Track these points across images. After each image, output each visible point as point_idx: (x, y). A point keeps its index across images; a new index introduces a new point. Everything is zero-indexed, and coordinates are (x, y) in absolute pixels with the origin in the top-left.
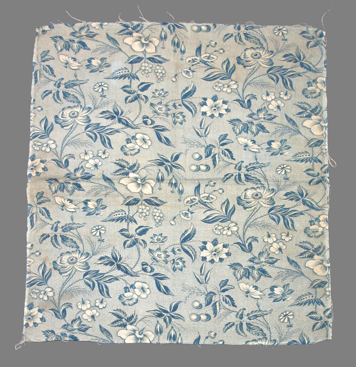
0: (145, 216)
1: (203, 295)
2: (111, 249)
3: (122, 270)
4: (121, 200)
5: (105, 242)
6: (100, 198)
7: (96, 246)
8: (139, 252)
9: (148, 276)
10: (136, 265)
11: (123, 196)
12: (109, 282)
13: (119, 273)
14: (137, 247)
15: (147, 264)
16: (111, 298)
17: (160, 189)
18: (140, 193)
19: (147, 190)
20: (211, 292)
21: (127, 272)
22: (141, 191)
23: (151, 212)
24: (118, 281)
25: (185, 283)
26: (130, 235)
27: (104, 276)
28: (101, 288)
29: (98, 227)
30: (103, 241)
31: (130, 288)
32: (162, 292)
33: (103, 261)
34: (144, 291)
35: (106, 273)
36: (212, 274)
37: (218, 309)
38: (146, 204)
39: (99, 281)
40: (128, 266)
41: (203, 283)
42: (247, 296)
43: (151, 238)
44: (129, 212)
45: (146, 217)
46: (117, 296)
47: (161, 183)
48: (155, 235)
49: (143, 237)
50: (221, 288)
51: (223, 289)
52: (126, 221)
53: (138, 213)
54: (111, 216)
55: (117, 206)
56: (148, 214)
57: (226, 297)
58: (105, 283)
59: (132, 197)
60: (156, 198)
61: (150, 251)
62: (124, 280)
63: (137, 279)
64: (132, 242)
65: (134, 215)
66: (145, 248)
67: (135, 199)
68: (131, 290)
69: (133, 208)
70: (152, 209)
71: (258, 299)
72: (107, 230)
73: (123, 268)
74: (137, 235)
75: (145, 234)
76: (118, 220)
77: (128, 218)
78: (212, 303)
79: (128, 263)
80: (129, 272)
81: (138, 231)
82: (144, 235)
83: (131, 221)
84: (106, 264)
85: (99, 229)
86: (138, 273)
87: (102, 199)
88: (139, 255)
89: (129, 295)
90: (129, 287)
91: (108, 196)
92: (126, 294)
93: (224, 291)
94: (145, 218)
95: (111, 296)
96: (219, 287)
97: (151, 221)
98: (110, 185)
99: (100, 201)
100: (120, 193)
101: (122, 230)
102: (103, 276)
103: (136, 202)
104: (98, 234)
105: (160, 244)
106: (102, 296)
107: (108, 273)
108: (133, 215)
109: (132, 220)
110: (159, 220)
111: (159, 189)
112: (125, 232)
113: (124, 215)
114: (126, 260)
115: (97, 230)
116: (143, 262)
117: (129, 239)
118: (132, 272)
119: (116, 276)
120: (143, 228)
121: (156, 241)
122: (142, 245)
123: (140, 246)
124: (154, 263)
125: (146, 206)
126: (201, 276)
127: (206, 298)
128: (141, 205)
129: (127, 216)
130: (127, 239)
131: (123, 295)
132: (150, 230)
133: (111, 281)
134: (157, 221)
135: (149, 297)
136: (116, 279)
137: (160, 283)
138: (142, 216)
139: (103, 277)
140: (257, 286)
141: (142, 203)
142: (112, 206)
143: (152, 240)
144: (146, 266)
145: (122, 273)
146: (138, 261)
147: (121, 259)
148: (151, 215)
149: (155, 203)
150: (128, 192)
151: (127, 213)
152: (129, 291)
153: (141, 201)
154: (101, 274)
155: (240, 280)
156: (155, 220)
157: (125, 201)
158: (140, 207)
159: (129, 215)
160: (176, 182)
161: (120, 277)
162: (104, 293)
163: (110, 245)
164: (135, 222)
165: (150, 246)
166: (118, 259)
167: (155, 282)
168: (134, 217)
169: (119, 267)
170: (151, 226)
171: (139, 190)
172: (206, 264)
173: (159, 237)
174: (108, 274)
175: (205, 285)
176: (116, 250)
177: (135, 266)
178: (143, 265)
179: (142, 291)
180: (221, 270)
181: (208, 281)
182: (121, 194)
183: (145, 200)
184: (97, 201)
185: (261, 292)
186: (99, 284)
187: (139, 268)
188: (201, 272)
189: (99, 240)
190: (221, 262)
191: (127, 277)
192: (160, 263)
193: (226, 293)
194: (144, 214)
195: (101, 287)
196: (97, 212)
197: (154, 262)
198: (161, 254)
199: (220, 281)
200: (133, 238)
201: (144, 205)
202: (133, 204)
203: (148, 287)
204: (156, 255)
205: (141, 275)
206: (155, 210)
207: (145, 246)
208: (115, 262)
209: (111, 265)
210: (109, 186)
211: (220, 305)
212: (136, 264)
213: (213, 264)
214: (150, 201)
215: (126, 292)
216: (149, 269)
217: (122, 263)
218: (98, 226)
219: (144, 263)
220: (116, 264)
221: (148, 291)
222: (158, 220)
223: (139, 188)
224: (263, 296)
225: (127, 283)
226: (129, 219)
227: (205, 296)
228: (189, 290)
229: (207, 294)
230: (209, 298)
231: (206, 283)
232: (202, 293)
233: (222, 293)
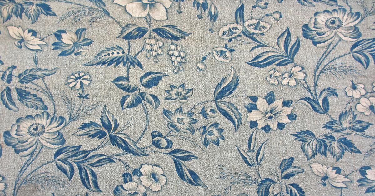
0: (156, 56)
1: (254, 184)
2: (100, 110)
3: (120, 146)
4: (117, 30)
5: (91, 98)
6: (82, 27)
7: (76, 105)
8: (147, 115)
9: (162, 155)
10: (142, 136)
11: (119, 24)
12: (98, 164)
13: (113, 150)
14: (143, 106)
15: (160, 135)
16: (101, 191)
17: (179, 12)
18: (147, 18)
19: (159, 14)
20: (267, 179)
21: (127, 149)
22: (149, 15)
23: (165, 49)
24: (113, 164)
25: (225, 165)
26: (132, 87)
27: (90, 156)
28: (84, 176)
29: (79, 75)
30: (87, 97)
31: (132, 176)
32: (186, 181)
33: (86, 130)
34: (156, 180)
35: (93, 151)
36: (267, 149)
38: (158, 37)
39: (81, 164)
40: (129, 139)
41: (254, 164)
42: (325, 185)
43: (167, 91)
44: (129, 49)
45: (158, 57)
46: (112, 188)
47: (181, 2)
48: (172, 87)
49: (153, 90)
50: (283, 171)
51: (285, 173)
52: (124, 65)
53: (144, 52)
54: (101, 56)
55: (109, 39)
56: (160, 52)
57: (290, 186)
58: (90, 167)
59: (134, 25)
60: (174, 27)
61: (166, 112)
62: (123, 162)
63: (144, 159)
64: (135, 99)
65: (138, 54)
66: (156, 108)
67: (139, 29)
68: (135, 178)
69: (136, 44)
70: (166, 45)
71: (342, 188)
72: (94, 79)
73: (122, 142)
74: (142, 87)
75: (156, 84)
76: (110, 63)
77: (128, 59)
79: (129, 134)
80: (131, 149)
81: (144, 81)
82: (154, 88)
83: (133, 64)
84: (93, 136)
85: (80, 78)
86: (145, 150)
87: (84, 29)
88: (148, 120)
89: (131, 187)
90: (131, 174)
91: (94, 24)
92: (125, 186)
93: (287, 177)
94: (156, 60)
95: (101, 189)
96: (279, 171)
97: (167, 64)
98: (97, 5)
99: (81, 33)
100: (114, 19)
101: (118, 79)
102: (87, 155)
103: (141, 32)
104: (78, 86)
105: (181, 101)
106: (86, 189)
107: (95, 150)
108: (136, 55)
109: (135, 62)
110: (180, 63)
111: (177, 11)
112: (124, 83)
113: (121, 55)
114: (126, 127)
115: (77, 79)
116: (154, 132)
117: (130, 94)
118: (136, 148)
119: (109, 155)
120: (154, 76)
121: (175, 97)
122: (151, 103)
123: (149, 105)
124: (172, 133)
125: (157, 40)
126: (250, 154)
127: (259, 189)
128: (150, 39)
129: (127, 56)
130: (126, 93)
131: (122, 187)
132: (164, 78)
133: (101, 163)
134: (176, 64)
135: (165, 190)
136: (110, 160)
137: (183, 166)
138: (151, 55)
139: (87, 158)
140: (339, 167)
141: (150, 35)
142: (102, 40)
143: (168, 94)
144: (159, 138)
145: (120, 151)
146: (146, 129)
147: (116, 126)
148: (165, 54)
149: (172, 35)
150: (127, 17)
151: (126, 52)
152: (131, 180)
153: (149, 32)
154: (84, 152)
155: (313, 159)
156: (172, 62)
157: (122, 32)
158: (148, 41)
159: (130, 54)
160: (204, 2)
161: (116, 157)
162: (89, 183)
163: (98, 105)
164: (140, 65)
165: (164, 105)
166: (113, 126)
167: (174, 165)
168: (138, 58)
169: (114, 141)
170: (166, 73)
171: (145, 14)
172: (258, 133)
173: (180, 90)
174: (95, 153)
175: (257, 167)
176: (108, 112)
177: (140, 138)
178: (153, 136)
179: (153, 179)
180: (281, 142)
181: (261, 161)
182: (116, 21)
183: (156, 31)
184: (76, 33)
185: (346, 177)
186: (80, 169)
187: (147, 141)
188: (249, 146)
189: (81, 96)
190: (281, 129)
191: (128, 157)
192: (181, 133)
193: (292, 180)
194: (154, 54)
195: (84, 173)
196: (76, 51)
197: (172, 131)
198: (183, 117)
199: (281, 161)
200: (137, 92)
201: (154, 38)
202: (135, 37)
203: (162, 173)
204: (175, 120)
205: (150, 154)
206: (172, 47)
207: (157, 105)
208: (107, 132)
209: (100, 138)
210: (96, 7)
212: (143, 134)
213: (269, 134)
214: (163, 31)
215: (126, 181)
216: (164, 143)
217: (118, 133)
218: (79, 73)
219: (155, 134)
220: (108, 135)
221: (163, 180)
222: (178, 62)
223: (145, 10)
224: (349, 184)
225: (127, 167)
226: (130, 62)
227: (258, 185)
228: (231, 177)
229: (260, 182)
230: (264, 189)
231: (258, 164)
232: (252, 182)
233: (284, 181)
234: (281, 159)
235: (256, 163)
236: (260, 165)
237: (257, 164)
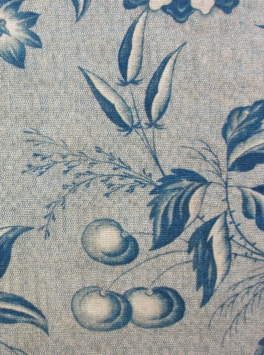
1: (138, 189)
20: (181, 173)
25: (43, 130)
36: (179, 75)
37: (219, 257)
41: (138, 126)
50: (231, 147)
51: (239, 152)
57: (255, 193)
78: (189, 231)
96: (221, 145)
126: (126, 92)
127: (154, 205)
172: (151, 25)
175: (149, 135)
180: (227, 53)
181: (161, 114)
188: (123, 67)
190: (227, 11)
199: (227, 112)
211: (228, 239)
213: (187, 26)
227: (152, 193)
228: (66, 168)
229: (159, 181)
230: (172, 205)
231: (152, 124)
232: (132, 181)
233: (236, 177)
234: (228, 106)
235: (145, 120)
236: (156, 126)
237: (150, 126)
